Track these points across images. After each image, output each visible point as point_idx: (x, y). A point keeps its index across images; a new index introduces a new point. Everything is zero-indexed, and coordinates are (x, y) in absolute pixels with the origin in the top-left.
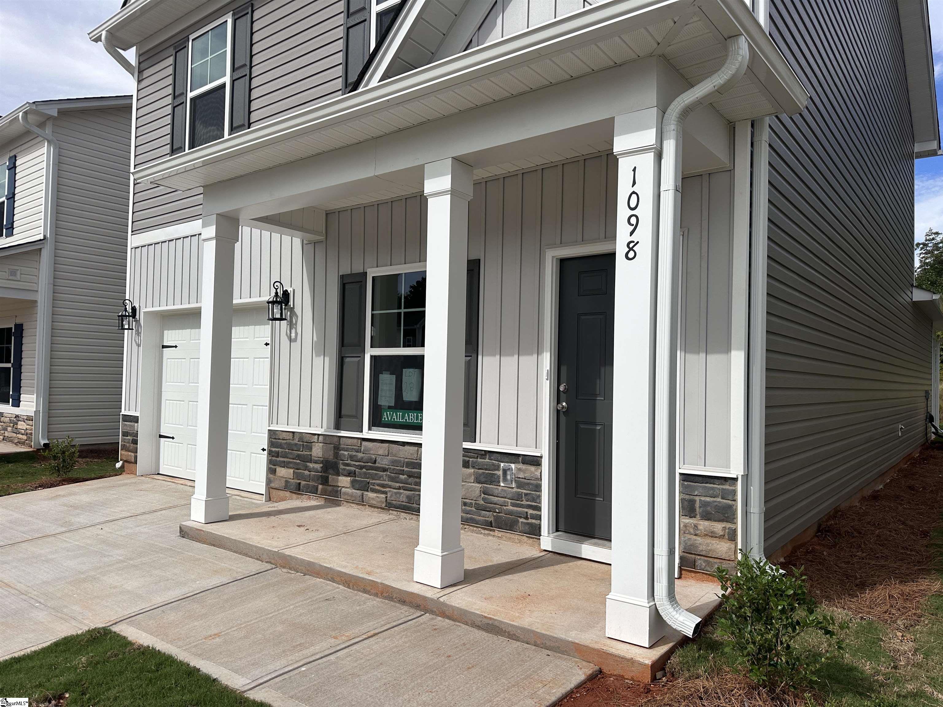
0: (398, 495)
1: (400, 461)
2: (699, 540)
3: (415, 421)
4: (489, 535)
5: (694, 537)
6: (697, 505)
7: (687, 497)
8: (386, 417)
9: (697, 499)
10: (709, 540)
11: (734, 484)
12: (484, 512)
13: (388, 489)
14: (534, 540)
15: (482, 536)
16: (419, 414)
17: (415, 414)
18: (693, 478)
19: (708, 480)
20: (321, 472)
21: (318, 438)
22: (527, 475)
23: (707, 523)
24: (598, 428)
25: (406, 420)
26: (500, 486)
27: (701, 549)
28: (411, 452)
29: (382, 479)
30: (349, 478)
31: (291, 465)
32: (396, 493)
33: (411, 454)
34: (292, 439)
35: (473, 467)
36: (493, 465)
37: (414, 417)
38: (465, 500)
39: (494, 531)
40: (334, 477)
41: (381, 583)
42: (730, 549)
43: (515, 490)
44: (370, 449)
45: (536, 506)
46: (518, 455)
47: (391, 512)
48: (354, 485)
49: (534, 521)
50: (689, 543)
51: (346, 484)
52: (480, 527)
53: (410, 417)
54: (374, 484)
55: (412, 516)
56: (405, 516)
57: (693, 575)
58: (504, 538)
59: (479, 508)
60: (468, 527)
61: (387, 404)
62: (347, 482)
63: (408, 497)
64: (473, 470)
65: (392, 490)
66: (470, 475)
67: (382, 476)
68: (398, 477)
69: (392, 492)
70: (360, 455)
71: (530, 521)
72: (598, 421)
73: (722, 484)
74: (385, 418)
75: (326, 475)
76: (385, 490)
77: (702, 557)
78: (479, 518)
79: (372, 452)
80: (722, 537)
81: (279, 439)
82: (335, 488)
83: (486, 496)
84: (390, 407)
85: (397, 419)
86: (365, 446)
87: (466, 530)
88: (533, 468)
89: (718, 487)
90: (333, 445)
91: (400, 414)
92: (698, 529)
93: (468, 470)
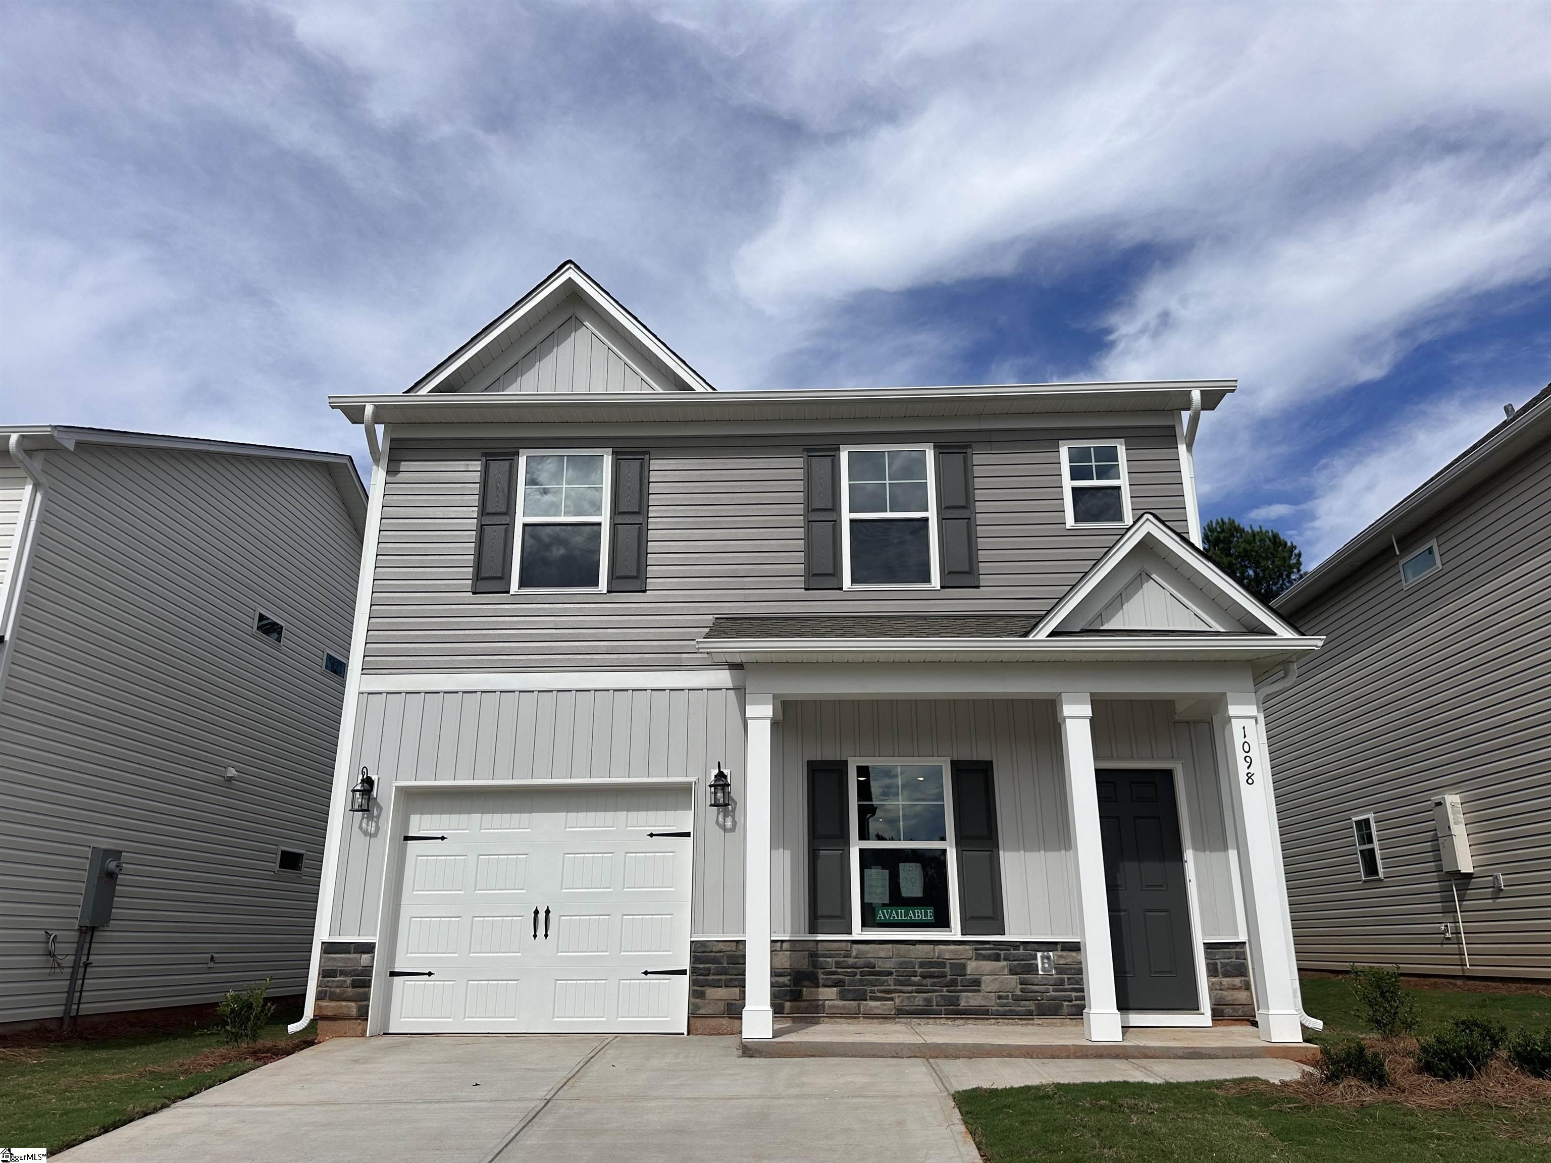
0: (912, 1000)
1: (911, 962)
2: (1225, 993)
3: (923, 918)
4: (1026, 1024)
5: (1220, 992)
6: (1219, 966)
7: (1210, 961)
8: (882, 915)
9: (1218, 961)
10: (1231, 992)
11: (1243, 947)
12: (1024, 1002)
13: (893, 995)
14: (1078, 1020)
15: (1020, 1026)
16: (929, 911)
17: (923, 911)
18: (1214, 945)
19: (1227, 946)
20: (789, 986)
21: (781, 946)
22: (1069, 960)
23: (1228, 979)
24: (1122, 914)
25: (911, 917)
26: (1038, 974)
27: (1228, 999)
28: (926, 951)
29: (886, 984)
30: (836, 989)
31: (736, 983)
32: (908, 998)
33: (926, 953)
34: (734, 950)
35: (1005, 959)
36: (1031, 954)
37: (921, 914)
38: (1000, 994)
39: (1033, 1019)
40: (811, 989)
41: (1073, 1045)
42: (1247, 996)
43: (1055, 976)
44: (867, 952)
45: (1080, 988)
46: (1056, 943)
47: (897, 1020)
48: (842, 996)
49: (1078, 1002)
50: (1218, 997)
51: (831, 995)
52: (1016, 1019)
53: (917, 914)
54: (872, 992)
55: (928, 1021)
56: (918, 1022)
57: (1220, 1022)
58: (1045, 1024)
59: (1017, 999)
60: (1001, 1020)
61: (880, 902)
62: (832, 993)
63: (925, 999)
64: (1005, 963)
65: (902, 994)
66: (1003, 967)
67: (887, 981)
68: (910, 980)
69: (902, 996)
70: (851, 961)
71: (1074, 1003)
72: (1122, 907)
73: (1235, 948)
74: (880, 917)
75: (799, 988)
76: (890, 996)
77: (1229, 1006)
78: (1020, 1008)
79: (869, 955)
80: (1240, 988)
81: (712, 952)
82: (814, 1003)
83: (1024, 986)
84: (884, 905)
85: (898, 917)
86: (859, 950)
87: (1000, 1024)
88: (1074, 954)
89: (1233, 950)
90: (807, 952)
91: (901, 912)
92: (1222, 985)
93: (999, 963)
